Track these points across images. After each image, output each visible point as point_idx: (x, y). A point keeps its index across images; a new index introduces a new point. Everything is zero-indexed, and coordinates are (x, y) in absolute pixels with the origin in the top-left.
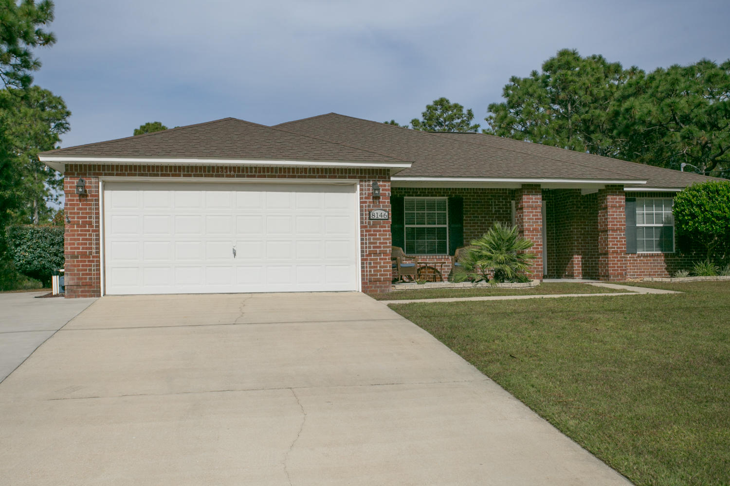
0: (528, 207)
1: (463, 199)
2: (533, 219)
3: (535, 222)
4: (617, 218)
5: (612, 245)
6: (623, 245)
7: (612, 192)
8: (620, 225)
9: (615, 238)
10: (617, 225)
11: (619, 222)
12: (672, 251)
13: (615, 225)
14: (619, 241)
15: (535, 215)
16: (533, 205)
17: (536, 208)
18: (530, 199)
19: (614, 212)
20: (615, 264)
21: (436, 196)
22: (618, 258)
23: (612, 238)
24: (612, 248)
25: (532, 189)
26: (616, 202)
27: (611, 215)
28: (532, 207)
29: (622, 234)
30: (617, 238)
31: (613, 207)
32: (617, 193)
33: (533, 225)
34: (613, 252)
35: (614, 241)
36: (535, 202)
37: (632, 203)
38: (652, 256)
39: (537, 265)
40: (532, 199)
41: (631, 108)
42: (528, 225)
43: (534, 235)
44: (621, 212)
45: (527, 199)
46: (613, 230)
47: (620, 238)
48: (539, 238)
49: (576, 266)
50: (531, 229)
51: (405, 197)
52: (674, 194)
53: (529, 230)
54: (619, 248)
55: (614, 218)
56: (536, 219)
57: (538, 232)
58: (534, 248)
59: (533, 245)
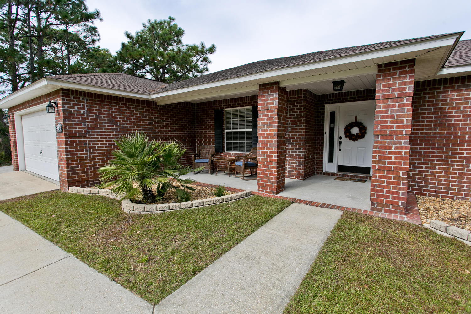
0: (264, 109)
2: (267, 123)
3: (270, 127)
4: (393, 116)
5: (380, 157)
8: (398, 127)
9: (385, 148)
10: (392, 127)
11: (397, 122)
13: (387, 127)
14: (394, 153)
15: (270, 119)
16: (268, 107)
17: (272, 110)
18: (265, 100)
19: (389, 106)
20: (384, 187)
22: (390, 178)
23: (381, 148)
24: (379, 162)
25: (268, 89)
26: (394, 90)
27: (381, 112)
28: (267, 110)
29: (403, 141)
30: (390, 148)
32: (398, 75)
33: (267, 130)
34: (382, 169)
35: (384, 153)
36: (270, 104)
39: (270, 175)
40: (267, 100)
42: (262, 131)
43: (269, 142)
44: (404, 105)
45: (262, 100)
46: (385, 136)
47: (397, 148)
48: (274, 145)
50: (266, 135)
51: (225, 109)
53: (264, 137)
54: (394, 163)
55: (387, 117)
56: (271, 123)
57: (273, 138)
58: (267, 156)
59: (267, 152)
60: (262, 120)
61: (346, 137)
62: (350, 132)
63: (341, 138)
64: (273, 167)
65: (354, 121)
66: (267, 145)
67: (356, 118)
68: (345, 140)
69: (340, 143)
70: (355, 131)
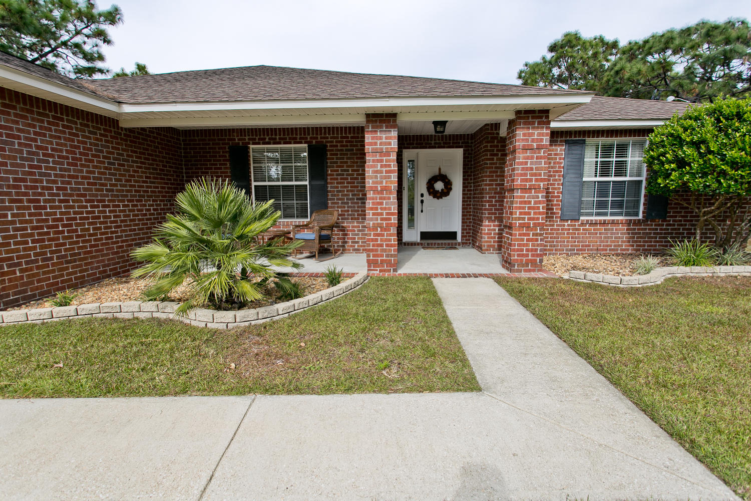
0: (375, 152)
1: (327, 146)
2: (381, 172)
3: (385, 177)
4: (532, 169)
5: (521, 213)
6: (540, 213)
7: (525, 124)
8: (536, 180)
9: (525, 202)
10: (531, 180)
11: (535, 175)
12: (637, 215)
13: (526, 180)
14: (533, 208)
15: (386, 166)
16: (382, 149)
17: (388, 154)
18: (377, 138)
19: (528, 158)
20: (524, 245)
21: (290, 143)
22: (529, 235)
23: (521, 203)
24: (519, 219)
25: (381, 122)
26: (533, 141)
27: (521, 163)
28: (381, 153)
29: (540, 195)
30: (530, 202)
31: (525, 149)
32: (536, 125)
33: (382, 182)
34: (522, 226)
35: (524, 208)
36: (386, 144)
37: (578, 147)
38: (604, 223)
39: (387, 245)
40: (381, 138)
41: (621, 70)
42: (373, 182)
43: (384, 198)
44: (541, 158)
45: (373, 138)
46: (524, 190)
47: (535, 203)
48: (392, 203)
49: (486, 236)
50: (379, 189)
51: (251, 146)
52: (648, 131)
53: (375, 190)
54: (533, 219)
55: (527, 169)
56: (387, 172)
57: (391, 193)
58: (382, 219)
59: (382, 214)
60: (372, 166)
61: (430, 194)
62: (434, 188)
63: (422, 195)
64: (391, 235)
65: (437, 173)
66: (382, 204)
67: (440, 169)
68: (428, 198)
69: (422, 202)
70: (439, 186)
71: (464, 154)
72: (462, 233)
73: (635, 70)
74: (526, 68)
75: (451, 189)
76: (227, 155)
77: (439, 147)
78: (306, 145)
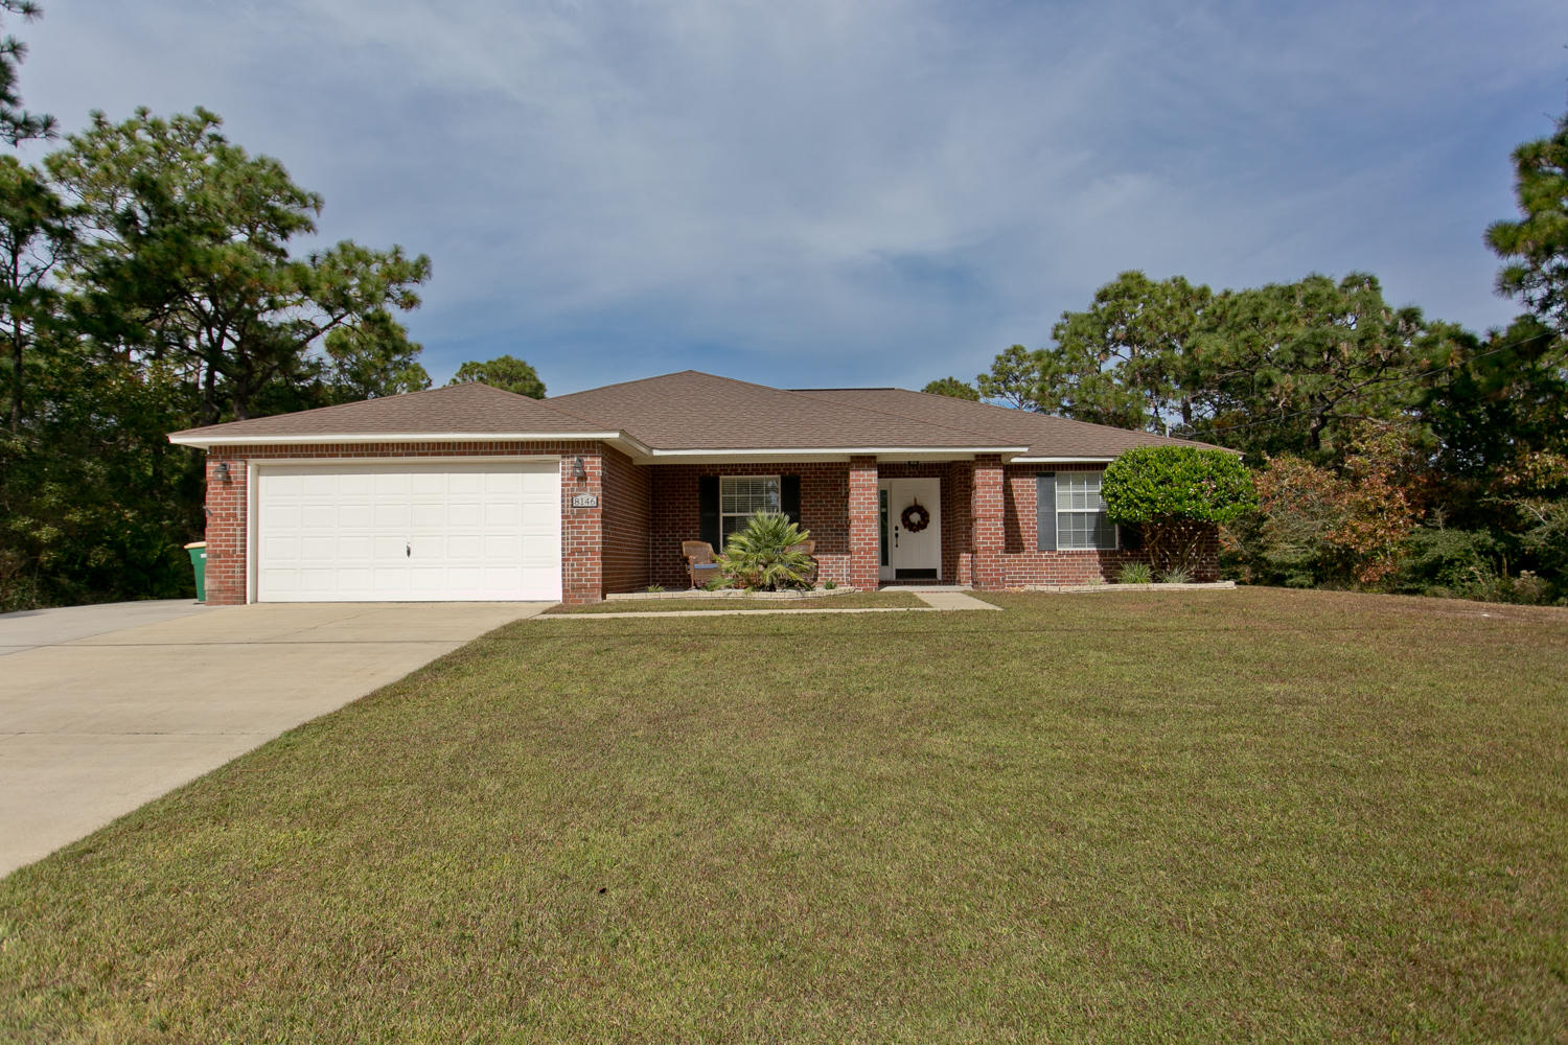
0: (858, 487)
1: (799, 477)
2: (864, 504)
3: (868, 508)
4: (990, 501)
5: (983, 539)
6: (999, 538)
7: (982, 464)
8: (995, 511)
9: (987, 529)
10: (990, 511)
11: (993, 506)
12: (1114, 546)
13: (986, 511)
14: (994, 534)
15: (867, 499)
16: (865, 484)
17: (869, 488)
18: (861, 476)
19: (985, 492)
20: (988, 566)
21: (763, 474)
22: (991, 557)
23: (983, 529)
24: (983, 543)
25: (863, 462)
26: (990, 478)
27: (981, 497)
28: (863, 487)
29: (998, 523)
30: (990, 529)
31: (984, 485)
32: (991, 464)
33: (863, 513)
34: (985, 549)
35: (986, 534)
36: (867, 480)
37: (1049, 479)
38: (1080, 554)
39: (870, 567)
40: (863, 476)
41: (1194, 347)
42: (856, 513)
43: (867, 526)
44: (997, 492)
45: (857, 476)
46: (985, 518)
47: (995, 529)
48: (874, 530)
49: (964, 568)
50: (862, 518)
51: (721, 477)
53: (859, 519)
54: (994, 543)
55: (986, 501)
56: (869, 503)
57: (872, 521)
58: (865, 544)
59: (864, 539)
60: (856, 499)
61: (905, 527)
62: (909, 521)
63: (897, 528)
64: (873, 558)
65: (913, 504)
66: (864, 530)
67: (915, 500)
68: (903, 532)
69: (897, 535)
70: (915, 518)
71: (941, 484)
72: (943, 570)
73: (1213, 348)
74: (1065, 321)
75: (928, 521)
76: (697, 485)
77: (913, 477)
78: (779, 476)
